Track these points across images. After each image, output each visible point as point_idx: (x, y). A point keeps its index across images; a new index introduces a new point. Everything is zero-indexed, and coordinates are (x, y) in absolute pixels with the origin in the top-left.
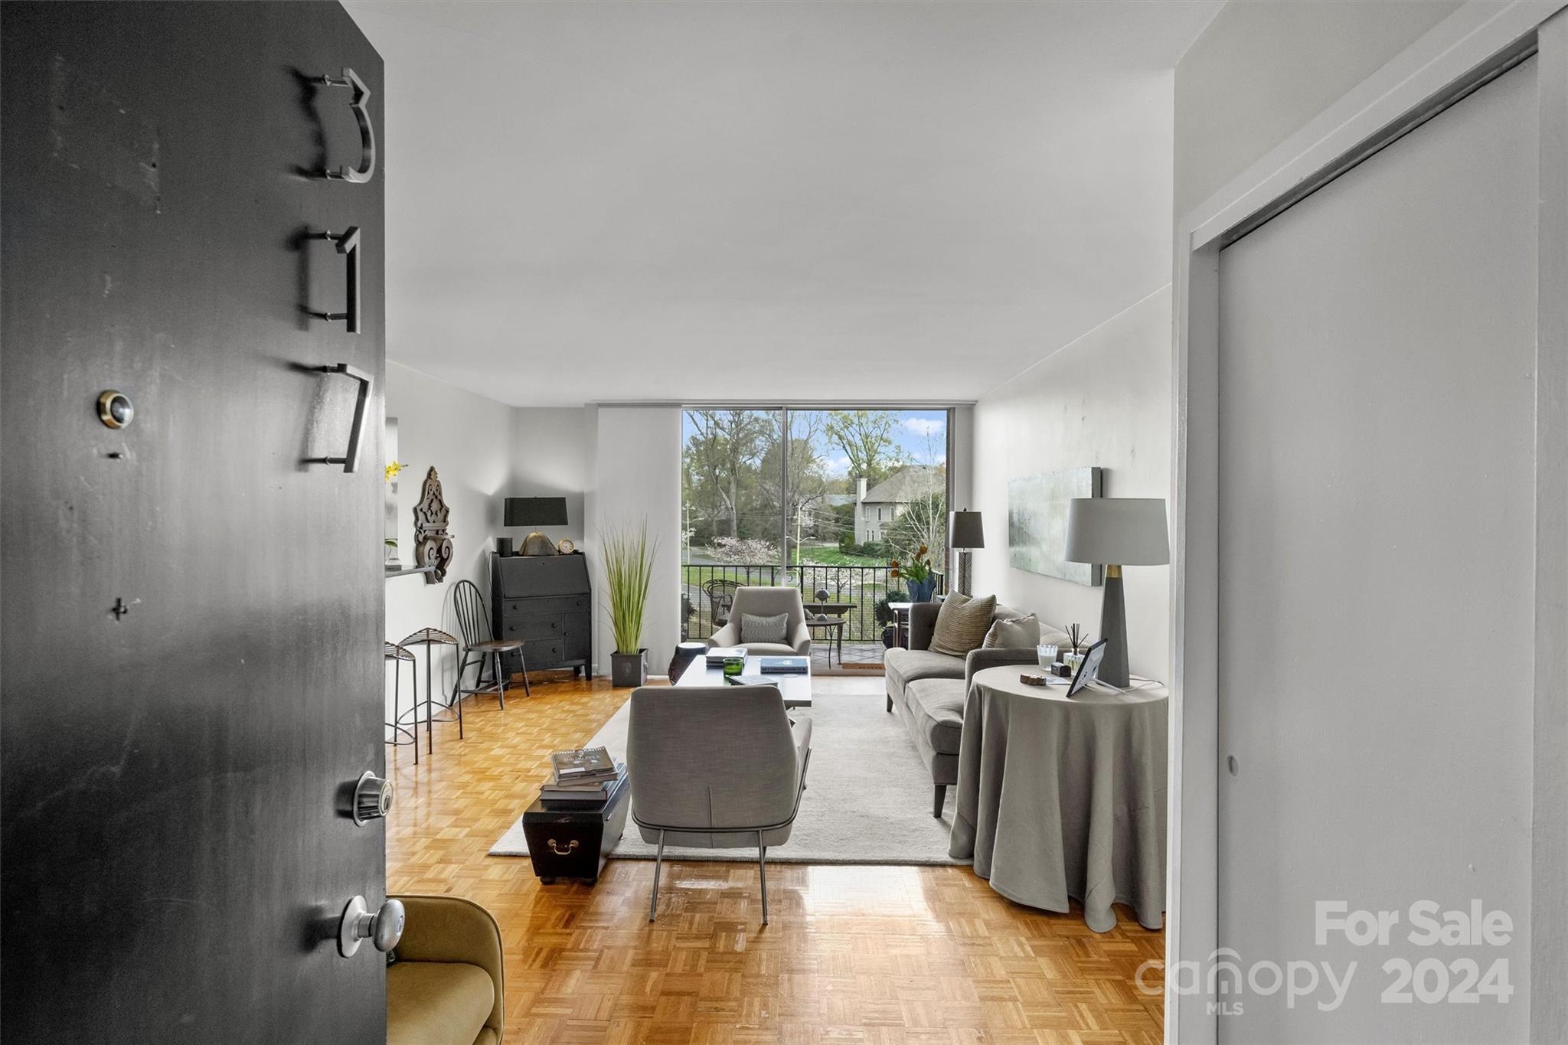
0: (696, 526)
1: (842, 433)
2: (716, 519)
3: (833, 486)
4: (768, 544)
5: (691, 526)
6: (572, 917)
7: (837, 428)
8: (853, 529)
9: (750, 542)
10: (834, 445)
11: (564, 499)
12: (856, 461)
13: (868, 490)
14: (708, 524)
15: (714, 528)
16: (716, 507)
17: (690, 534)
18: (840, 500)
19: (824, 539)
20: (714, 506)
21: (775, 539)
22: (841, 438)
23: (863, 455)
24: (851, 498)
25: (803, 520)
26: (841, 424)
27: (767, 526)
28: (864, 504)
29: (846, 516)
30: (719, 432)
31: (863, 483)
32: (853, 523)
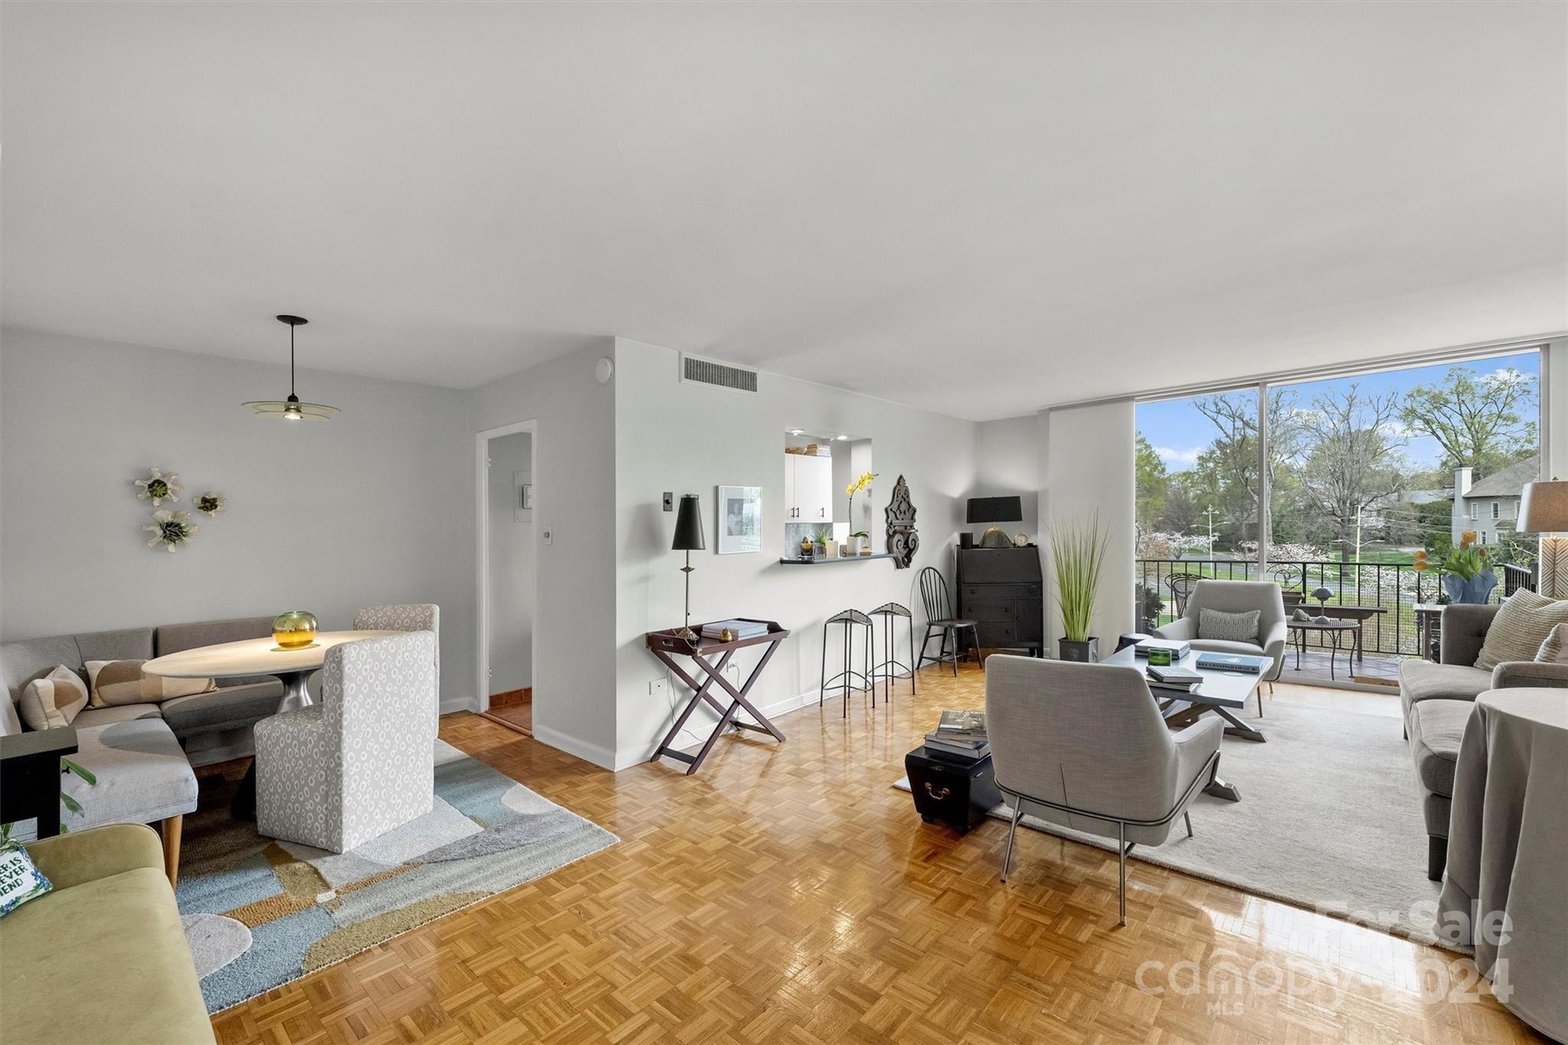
0: (1220, 531)
1: (1429, 416)
2: (1246, 522)
3: (1418, 481)
4: (1313, 548)
5: (1214, 530)
6: (935, 854)
7: (1421, 411)
8: (1449, 531)
9: (1289, 547)
10: (1418, 432)
11: (1019, 497)
12: (1453, 448)
13: (1474, 481)
14: (1235, 527)
15: (1244, 531)
16: (1246, 510)
17: (1212, 539)
18: (1427, 497)
19: (1400, 542)
20: (1243, 509)
21: (1323, 543)
22: (1427, 422)
23: (1465, 439)
24: (1447, 493)
25: (1367, 519)
26: (1428, 406)
27: (1313, 529)
28: (1468, 499)
29: (1438, 517)
30: (1249, 431)
31: (1466, 474)
32: (1449, 523)
